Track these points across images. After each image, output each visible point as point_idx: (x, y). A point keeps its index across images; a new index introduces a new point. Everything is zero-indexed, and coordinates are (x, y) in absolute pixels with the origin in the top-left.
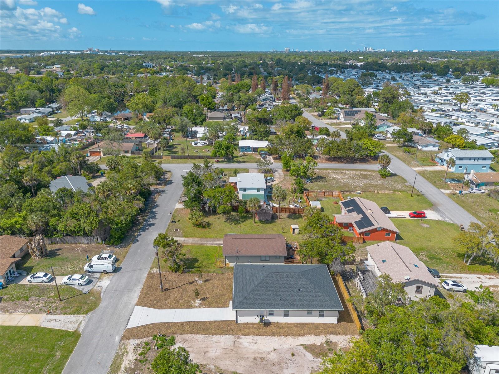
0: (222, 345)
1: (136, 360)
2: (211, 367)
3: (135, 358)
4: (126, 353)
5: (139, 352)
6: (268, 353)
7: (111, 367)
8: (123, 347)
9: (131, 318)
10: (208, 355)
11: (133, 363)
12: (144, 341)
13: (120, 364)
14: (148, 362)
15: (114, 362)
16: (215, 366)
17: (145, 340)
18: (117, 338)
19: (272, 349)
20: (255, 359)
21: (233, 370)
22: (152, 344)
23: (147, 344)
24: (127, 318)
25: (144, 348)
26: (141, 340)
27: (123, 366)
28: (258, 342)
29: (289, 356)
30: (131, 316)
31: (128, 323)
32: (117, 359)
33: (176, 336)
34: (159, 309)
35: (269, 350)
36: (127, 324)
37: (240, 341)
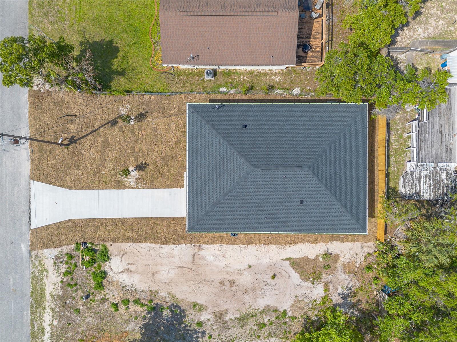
0: (176, 261)
1: (62, 282)
2: (165, 294)
3: (59, 279)
4: (45, 273)
5: (63, 270)
6: (240, 273)
7: (32, 296)
8: (37, 263)
9: (32, 206)
10: (157, 276)
11: (59, 288)
12: (65, 251)
13: (43, 290)
14: (79, 287)
15: (34, 288)
16: (169, 293)
17: (66, 249)
18: (24, 248)
19: (247, 267)
20: (222, 283)
21: (193, 300)
22: (77, 258)
23: (70, 256)
24: (25, 208)
25: (67, 263)
26: (60, 249)
27: (47, 293)
28: (228, 255)
29: (267, 278)
30: (30, 203)
31: (30, 217)
32: (36, 283)
33: (108, 244)
34: (71, 188)
35: (242, 268)
36: (30, 221)
37: (202, 253)
